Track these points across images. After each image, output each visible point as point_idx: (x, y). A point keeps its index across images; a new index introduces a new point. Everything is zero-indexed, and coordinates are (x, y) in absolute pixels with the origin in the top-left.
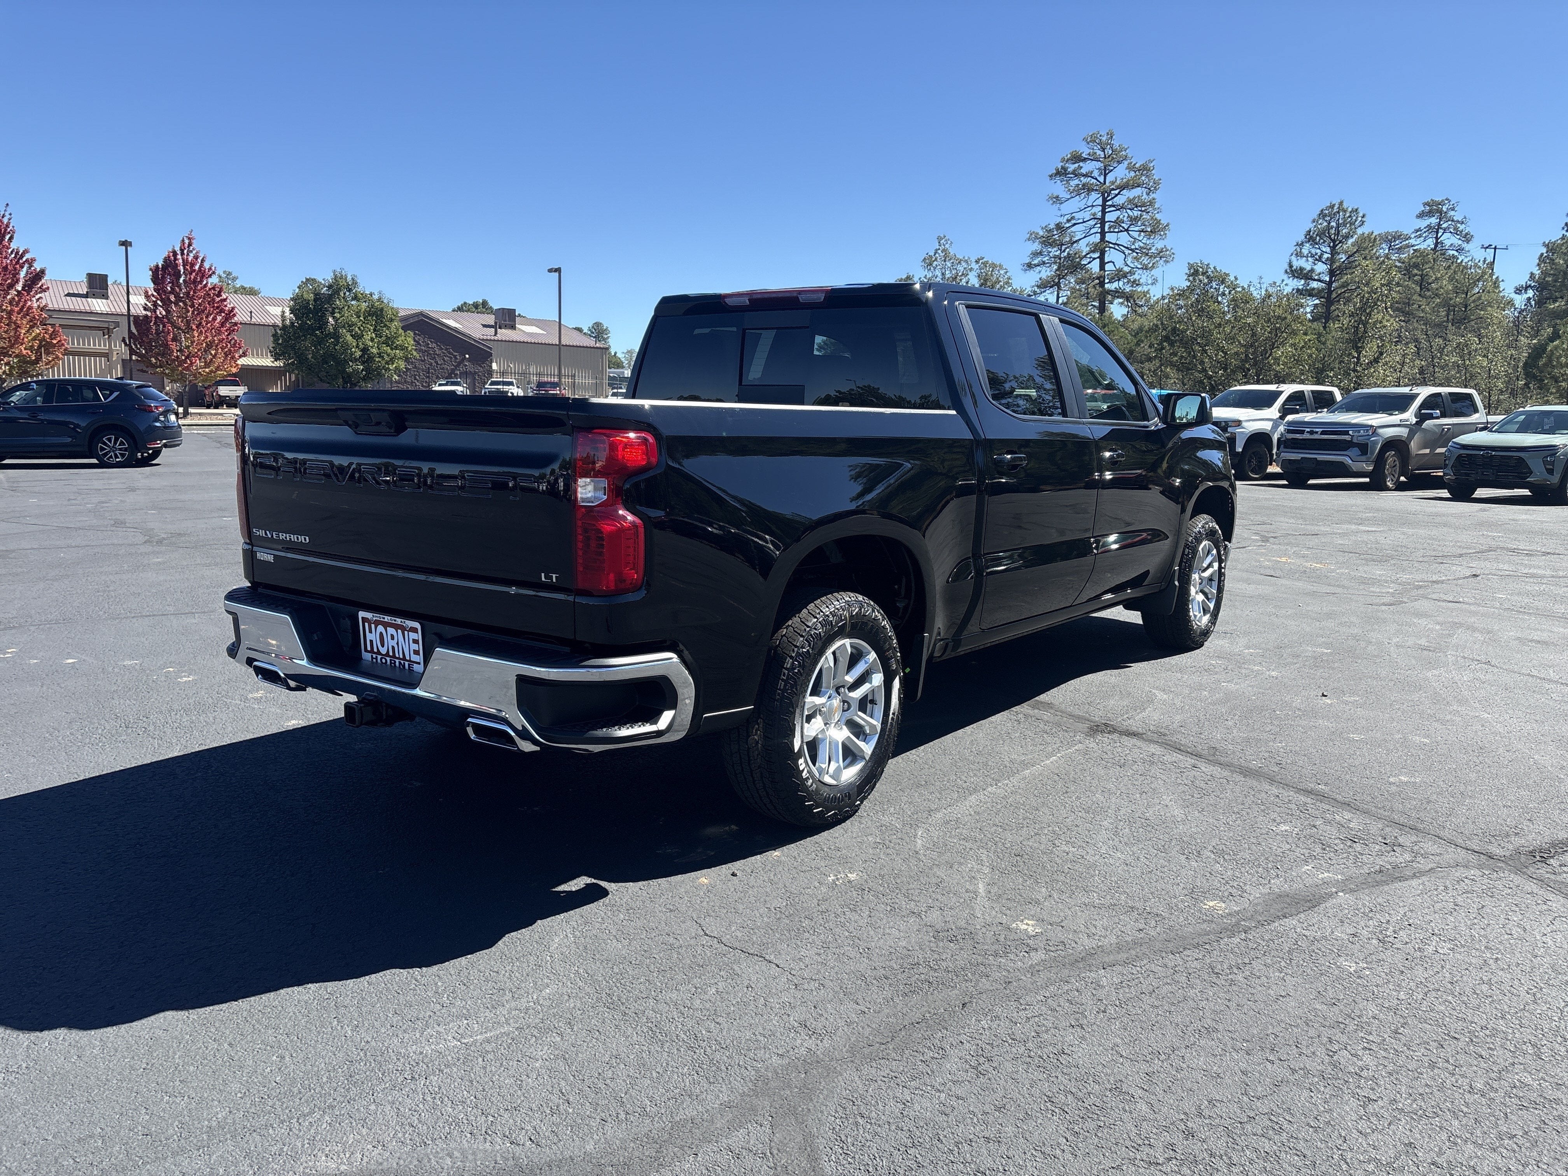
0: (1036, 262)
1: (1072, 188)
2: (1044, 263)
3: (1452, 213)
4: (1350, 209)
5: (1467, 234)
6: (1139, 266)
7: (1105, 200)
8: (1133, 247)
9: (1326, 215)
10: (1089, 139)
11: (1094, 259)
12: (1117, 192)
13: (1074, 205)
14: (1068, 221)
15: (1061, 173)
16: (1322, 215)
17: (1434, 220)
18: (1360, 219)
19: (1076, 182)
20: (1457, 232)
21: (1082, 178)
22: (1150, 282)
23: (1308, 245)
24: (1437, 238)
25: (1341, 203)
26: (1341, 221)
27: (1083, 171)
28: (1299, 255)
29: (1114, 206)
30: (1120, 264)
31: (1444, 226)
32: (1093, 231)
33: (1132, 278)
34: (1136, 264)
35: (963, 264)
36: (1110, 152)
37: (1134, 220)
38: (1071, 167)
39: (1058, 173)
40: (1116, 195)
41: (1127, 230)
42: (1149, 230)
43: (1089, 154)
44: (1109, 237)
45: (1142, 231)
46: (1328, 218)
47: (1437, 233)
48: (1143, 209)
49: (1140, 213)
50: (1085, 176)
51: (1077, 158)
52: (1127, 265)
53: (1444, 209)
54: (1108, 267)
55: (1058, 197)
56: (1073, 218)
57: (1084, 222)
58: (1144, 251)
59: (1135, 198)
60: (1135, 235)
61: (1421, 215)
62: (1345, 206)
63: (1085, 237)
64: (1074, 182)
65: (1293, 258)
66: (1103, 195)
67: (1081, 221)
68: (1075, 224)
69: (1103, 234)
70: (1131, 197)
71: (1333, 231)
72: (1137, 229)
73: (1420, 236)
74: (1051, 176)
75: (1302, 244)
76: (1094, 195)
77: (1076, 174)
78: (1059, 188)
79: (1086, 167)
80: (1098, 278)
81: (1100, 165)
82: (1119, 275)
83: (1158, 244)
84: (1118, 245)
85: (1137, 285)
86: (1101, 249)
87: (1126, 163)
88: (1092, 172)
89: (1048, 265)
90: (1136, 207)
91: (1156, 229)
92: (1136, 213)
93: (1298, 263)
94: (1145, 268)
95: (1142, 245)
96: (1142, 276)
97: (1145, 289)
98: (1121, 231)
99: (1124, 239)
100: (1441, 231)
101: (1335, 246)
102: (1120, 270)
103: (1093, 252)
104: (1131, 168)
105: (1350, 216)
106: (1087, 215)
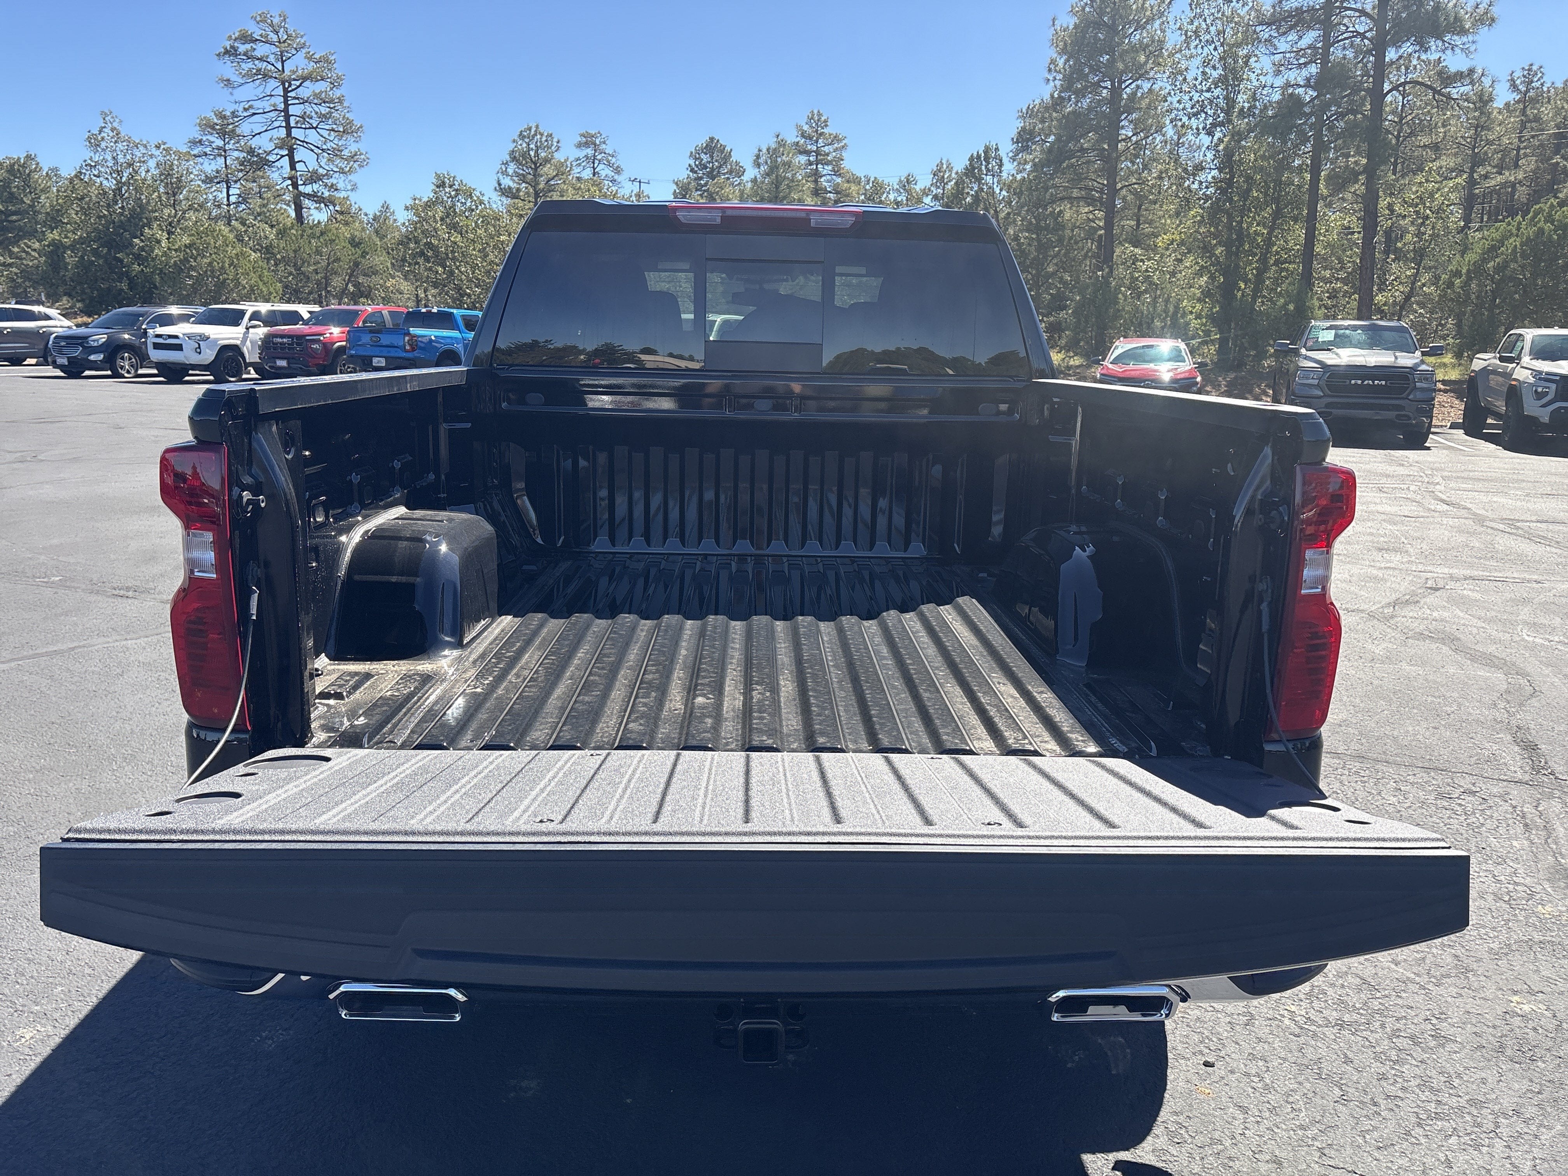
0: (195, 152)
1: (244, 72)
2: (206, 154)
3: (604, 146)
4: (546, 134)
5: (618, 167)
6: (335, 169)
7: (286, 91)
8: (324, 147)
9: (524, 137)
10: (258, 19)
11: (283, 156)
12: (298, 83)
13: (249, 91)
14: (245, 110)
15: (231, 52)
16: (521, 136)
17: (590, 151)
18: (555, 144)
19: (250, 65)
20: (609, 164)
21: (257, 62)
22: (349, 187)
23: (512, 164)
24: (594, 169)
25: (537, 127)
26: (539, 144)
27: (258, 54)
28: (505, 173)
29: (298, 98)
30: (312, 165)
31: (599, 157)
32: (276, 124)
33: (329, 182)
34: (331, 166)
35: (141, 148)
36: (286, 37)
37: (324, 117)
38: (242, 48)
39: (227, 52)
40: (298, 87)
41: (315, 128)
42: (341, 130)
43: (261, 35)
44: (295, 133)
45: (333, 130)
46: (527, 140)
47: (594, 163)
48: (332, 106)
49: (328, 110)
50: (260, 59)
51: (246, 38)
52: (321, 167)
53: (598, 142)
54: (299, 166)
55: (229, 80)
56: (251, 107)
57: (265, 113)
58: (336, 153)
59: (321, 92)
60: (325, 133)
61: (579, 145)
62: (541, 129)
63: (266, 131)
64: (246, 66)
65: (501, 177)
66: (283, 84)
67: (261, 111)
68: (254, 114)
69: (289, 128)
70: (317, 91)
71: (532, 153)
72: (327, 127)
73: (579, 165)
74: (219, 55)
75: (506, 164)
76: (273, 84)
77: (249, 56)
78: (228, 69)
79: (261, 50)
80: (289, 178)
81: (274, 49)
82: (314, 177)
83: (351, 146)
84: (307, 143)
85: (336, 190)
86: (289, 146)
87: (304, 51)
88: (267, 57)
89: (212, 157)
90: (324, 102)
91: (348, 130)
92: (324, 110)
93: (507, 182)
94: (342, 172)
95: (335, 146)
96: (339, 181)
97: (342, 194)
98: (310, 128)
99: (312, 137)
100: (597, 162)
101: (536, 169)
102: (315, 172)
103: (281, 148)
104: (310, 58)
105: (546, 141)
106: (266, 105)
